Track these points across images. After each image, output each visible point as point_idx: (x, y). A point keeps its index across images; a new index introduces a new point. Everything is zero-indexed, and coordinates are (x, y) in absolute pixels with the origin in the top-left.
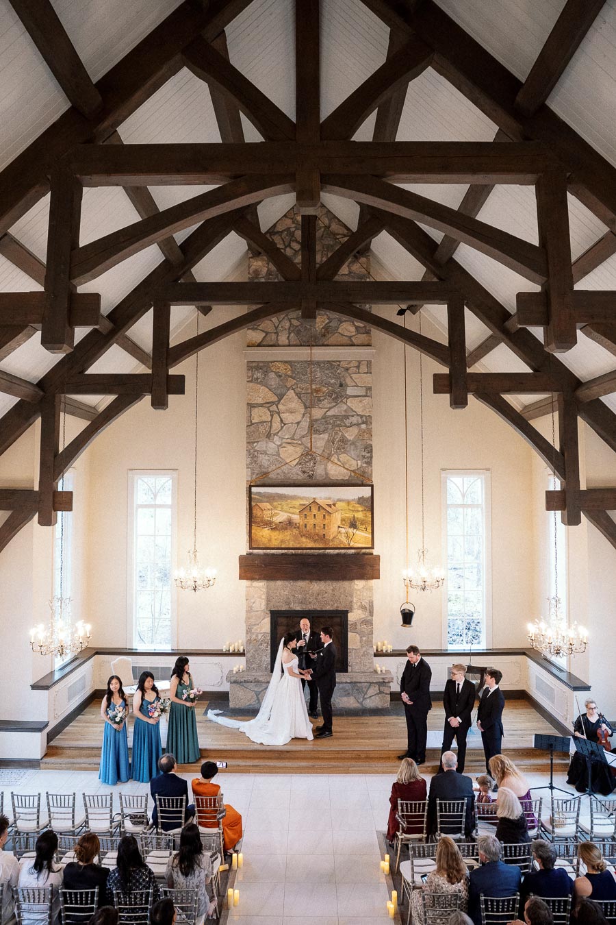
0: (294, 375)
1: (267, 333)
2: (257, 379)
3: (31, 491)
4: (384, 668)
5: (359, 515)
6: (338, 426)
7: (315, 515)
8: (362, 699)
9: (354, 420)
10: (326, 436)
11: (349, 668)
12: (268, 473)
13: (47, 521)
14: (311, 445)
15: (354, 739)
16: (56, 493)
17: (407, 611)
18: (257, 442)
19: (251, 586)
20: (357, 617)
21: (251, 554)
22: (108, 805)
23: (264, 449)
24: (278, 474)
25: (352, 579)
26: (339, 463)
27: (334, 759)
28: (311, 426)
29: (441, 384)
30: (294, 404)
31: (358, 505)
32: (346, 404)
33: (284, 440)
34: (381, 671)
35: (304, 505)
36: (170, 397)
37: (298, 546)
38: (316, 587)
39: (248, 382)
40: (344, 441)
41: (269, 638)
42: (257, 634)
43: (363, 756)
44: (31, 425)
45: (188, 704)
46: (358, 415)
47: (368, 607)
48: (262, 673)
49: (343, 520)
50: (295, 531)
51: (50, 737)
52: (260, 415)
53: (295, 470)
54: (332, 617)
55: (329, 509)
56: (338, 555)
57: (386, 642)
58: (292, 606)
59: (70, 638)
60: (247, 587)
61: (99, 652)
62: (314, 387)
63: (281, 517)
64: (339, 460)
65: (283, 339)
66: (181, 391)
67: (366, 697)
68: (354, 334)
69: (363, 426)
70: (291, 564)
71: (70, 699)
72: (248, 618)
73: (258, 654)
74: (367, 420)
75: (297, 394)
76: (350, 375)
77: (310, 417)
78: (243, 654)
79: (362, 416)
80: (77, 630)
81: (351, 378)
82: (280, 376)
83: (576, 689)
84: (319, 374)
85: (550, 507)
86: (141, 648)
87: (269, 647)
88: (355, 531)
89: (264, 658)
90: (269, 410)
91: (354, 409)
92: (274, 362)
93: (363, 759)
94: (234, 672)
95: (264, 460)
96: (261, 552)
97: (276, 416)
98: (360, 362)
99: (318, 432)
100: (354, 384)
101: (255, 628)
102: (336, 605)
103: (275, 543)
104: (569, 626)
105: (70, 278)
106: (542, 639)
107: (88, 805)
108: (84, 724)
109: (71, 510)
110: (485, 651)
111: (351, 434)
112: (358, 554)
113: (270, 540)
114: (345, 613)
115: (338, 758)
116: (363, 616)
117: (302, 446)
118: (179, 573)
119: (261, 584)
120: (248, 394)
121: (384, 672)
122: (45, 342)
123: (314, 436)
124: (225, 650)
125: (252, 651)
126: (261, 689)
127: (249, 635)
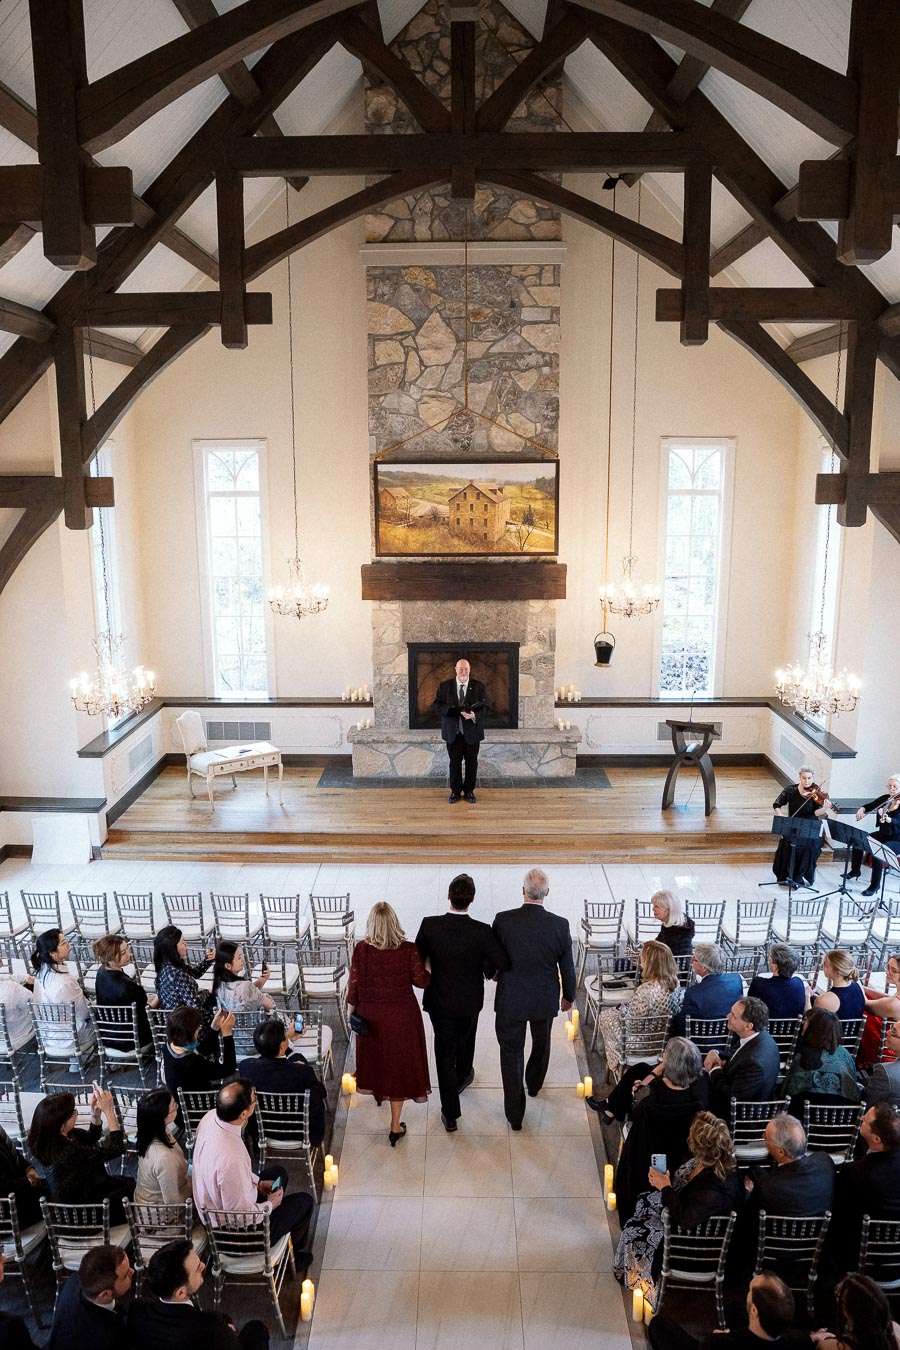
0: (440, 289)
1: (397, 220)
2: (383, 295)
3: (52, 478)
4: (568, 724)
5: (538, 506)
6: (509, 369)
7: (472, 505)
8: (536, 765)
9: (532, 360)
10: (488, 385)
11: (520, 724)
12: (400, 443)
13: (78, 522)
14: (467, 399)
15: (525, 818)
16: (87, 480)
17: (604, 645)
18: (386, 395)
19: (380, 609)
20: (532, 653)
21: (378, 563)
22: (197, 907)
23: (396, 406)
24: (417, 444)
25: (525, 598)
26: (508, 427)
27: (498, 844)
28: (466, 370)
29: (668, 306)
30: (439, 335)
31: (535, 491)
32: (520, 335)
33: (425, 392)
34: (565, 727)
35: (456, 490)
36: (251, 328)
37: (447, 551)
38: (474, 609)
39: (368, 300)
40: (516, 392)
41: (407, 681)
42: (390, 676)
44: (40, 376)
46: (538, 353)
47: (547, 636)
48: (399, 730)
49: (513, 513)
50: (443, 530)
51: (111, 818)
52: (388, 352)
53: (441, 438)
54: (496, 653)
55: (492, 497)
56: (506, 563)
57: (572, 687)
58: (439, 637)
59: (126, 692)
60: (373, 610)
61: (168, 703)
62: (470, 307)
63: (422, 509)
64: (507, 421)
65: (422, 230)
66: (266, 318)
67: (542, 761)
68: (533, 220)
69: (546, 370)
70: (436, 577)
71: (132, 769)
72: (376, 655)
73: (392, 704)
74: (552, 361)
75: (444, 319)
76: (525, 286)
77: (465, 356)
78: (370, 704)
79: (543, 355)
80: (135, 680)
81: (528, 292)
82: (418, 291)
83: (835, 756)
84: (478, 287)
85: (821, 498)
86: (225, 696)
87: (407, 694)
88: (530, 529)
89: (399, 710)
90: (402, 344)
91: (532, 344)
92: (408, 267)
93: (536, 845)
94: (359, 729)
95: (395, 422)
96: (393, 559)
97: (412, 354)
98: (542, 268)
99: (476, 379)
100: (533, 303)
101: (386, 667)
102: (501, 636)
103: (413, 547)
104: (834, 675)
105: (79, 143)
106: (795, 692)
107: (170, 908)
108: (154, 801)
109: (111, 504)
110: (712, 701)
111: (526, 382)
112: (535, 562)
113: (406, 543)
114: (514, 648)
115: (503, 845)
116: (541, 651)
117: (454, 402)
118: (276, 593)
119: (394, 607)
120: (370, 320)
121: (568, 728)
122: (49, 252)
123: (470, 385)
124: (344, 699)
125: (383, 699)
126: (396, 752)
127: (378, 677)
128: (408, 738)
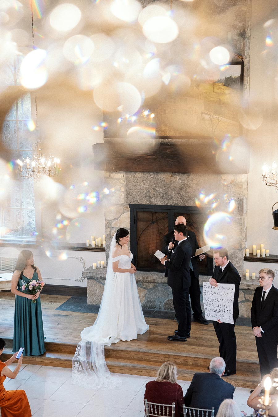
19: (110, 177)
25: (218, 172)
31: (225, 87)
34: (251, 277)
38: (179, 180)
43: (191, 362)
45: (29, 297)
57: (262, 246)
58: (152, 200)
72: (107, 212)
78: (102, 250)
88: (220, 118)
93: (190, 365)
94: (94, 268)
101: (115, 222)
119: (120, 176)
121: (254, 278)
124: (88, 245)
127: (109, 230)
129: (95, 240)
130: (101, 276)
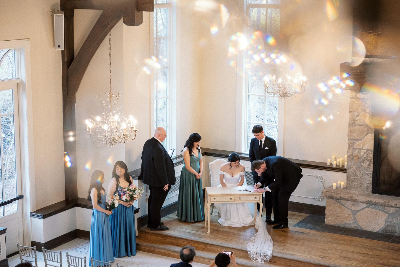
13: (130, 20)
19: (355, 97)
41: (372, 156)
42: (360, 150)
48: (362, 192)
51: (141, 223)
60: (351, 98)
61: (208, 153)
72: (350, 132)
73: (360, 172)
78: (342, 170)
87: (372, 165)
89: (366, 177)
94: (334, 188)
101: (358, 143)
124: (328, 164)
125: (354, 167)
126: (357, 209)
127: (351, 150)
128: (369, 199)
129: (336, 160)
130: (340, 197)
